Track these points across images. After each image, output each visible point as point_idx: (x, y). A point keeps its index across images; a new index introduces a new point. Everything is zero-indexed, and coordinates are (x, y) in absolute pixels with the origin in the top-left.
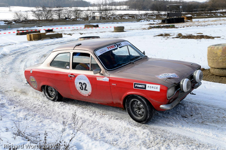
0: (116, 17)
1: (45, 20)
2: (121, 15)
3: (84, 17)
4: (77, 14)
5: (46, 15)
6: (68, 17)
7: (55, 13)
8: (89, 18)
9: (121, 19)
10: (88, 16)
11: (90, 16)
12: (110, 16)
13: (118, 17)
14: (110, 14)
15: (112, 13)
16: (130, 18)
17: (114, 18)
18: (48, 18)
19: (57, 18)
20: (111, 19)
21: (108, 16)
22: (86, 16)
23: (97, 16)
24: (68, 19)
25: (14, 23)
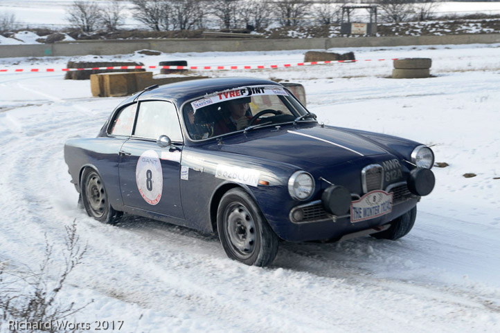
0: (433, 26)
1: (177, 32)
2: (452, 19)
3: (313, 24)
4: (288, 15)
5: (180, 16)
6: (258, 24)
7: (213, 10)
8: (332, 28)
9: (453, 33)
10: (328, 23)
11: (335, 20)
12: (411, 23)
13: (442, 27)
14: (410, 16)
15: (418, 12)
16: (485, 30)
17: (425, 31)
18: (187, 27)
19: (218, 28)
20: (412, 32)
21: (401, 24)
22: (321, 22)
23: (359, 23)
24: (258, 31)
25: (68, 38)
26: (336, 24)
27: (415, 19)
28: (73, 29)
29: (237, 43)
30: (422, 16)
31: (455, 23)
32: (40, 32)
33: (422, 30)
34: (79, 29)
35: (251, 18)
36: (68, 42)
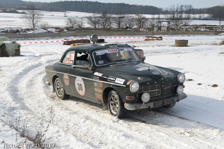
0: (189, 28)
1: (102, 29)
2: (195, 26)
3: (148, 26)
4: (140, 23)
5: (103, 23)
6: (130, 26)
7: (114, 21)
8: (155, 28)
9: (196, 31)
10: (153, 26)
11: (156, 25)
12: (182, 27)
13: (192, 29)
14: (181, 25)
15: (184, 23)
16: (207, 30)
17: (186, 30)
18: (105, 27)
19: (116, 27)
20: (182, 30)
21: (178, 27)
22: (151, 26)
23: (164, 26)
24: (130, 29)
25: (65, 30)
26: (156, 27)
27: (183, 26)
28: (67, 27)
29: (122, 33)
30: (185, 25)
31: (197, 27)
32: (56, 28)
33: (185, 29)
34: (69, 27)
35: (127, 24)
36: (65, 32)
